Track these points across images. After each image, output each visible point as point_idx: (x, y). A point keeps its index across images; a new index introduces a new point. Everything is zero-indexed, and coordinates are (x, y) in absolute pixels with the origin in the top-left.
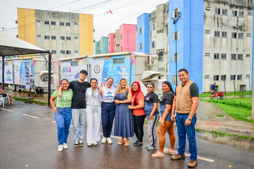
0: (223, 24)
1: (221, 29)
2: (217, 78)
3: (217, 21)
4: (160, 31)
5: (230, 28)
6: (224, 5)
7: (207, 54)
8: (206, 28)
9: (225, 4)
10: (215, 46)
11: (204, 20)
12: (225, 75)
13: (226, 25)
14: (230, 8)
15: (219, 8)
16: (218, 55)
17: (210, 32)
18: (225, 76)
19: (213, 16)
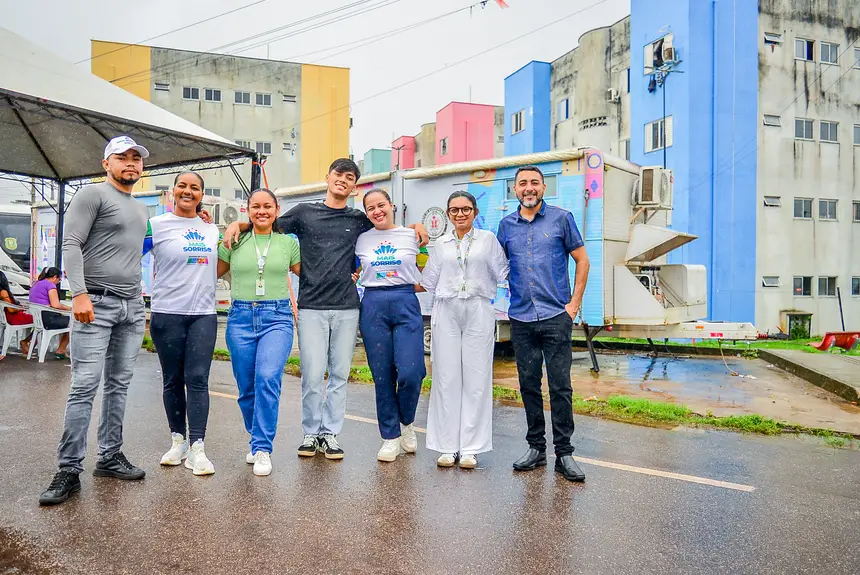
0: (823, 94)
1: (818, 112)
2: (804, 286)
3: (803, 84)
4: (591, 120)
5: (848, 108)
6: (826, 29)
7: (772, 202)
8: (767, 106)
9: (829, 26)
10: (799, 172)
11: (760, 80)
12: (832, 275)
13: (834, 98)
14: (848, 40)
15: (811, 38)
16: (809, 202)
17: (781, 122)
18: (832, 280)
19: (789, 65)
